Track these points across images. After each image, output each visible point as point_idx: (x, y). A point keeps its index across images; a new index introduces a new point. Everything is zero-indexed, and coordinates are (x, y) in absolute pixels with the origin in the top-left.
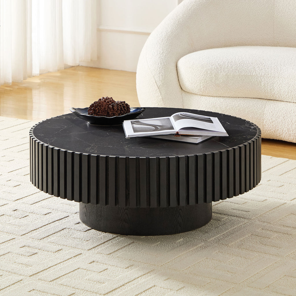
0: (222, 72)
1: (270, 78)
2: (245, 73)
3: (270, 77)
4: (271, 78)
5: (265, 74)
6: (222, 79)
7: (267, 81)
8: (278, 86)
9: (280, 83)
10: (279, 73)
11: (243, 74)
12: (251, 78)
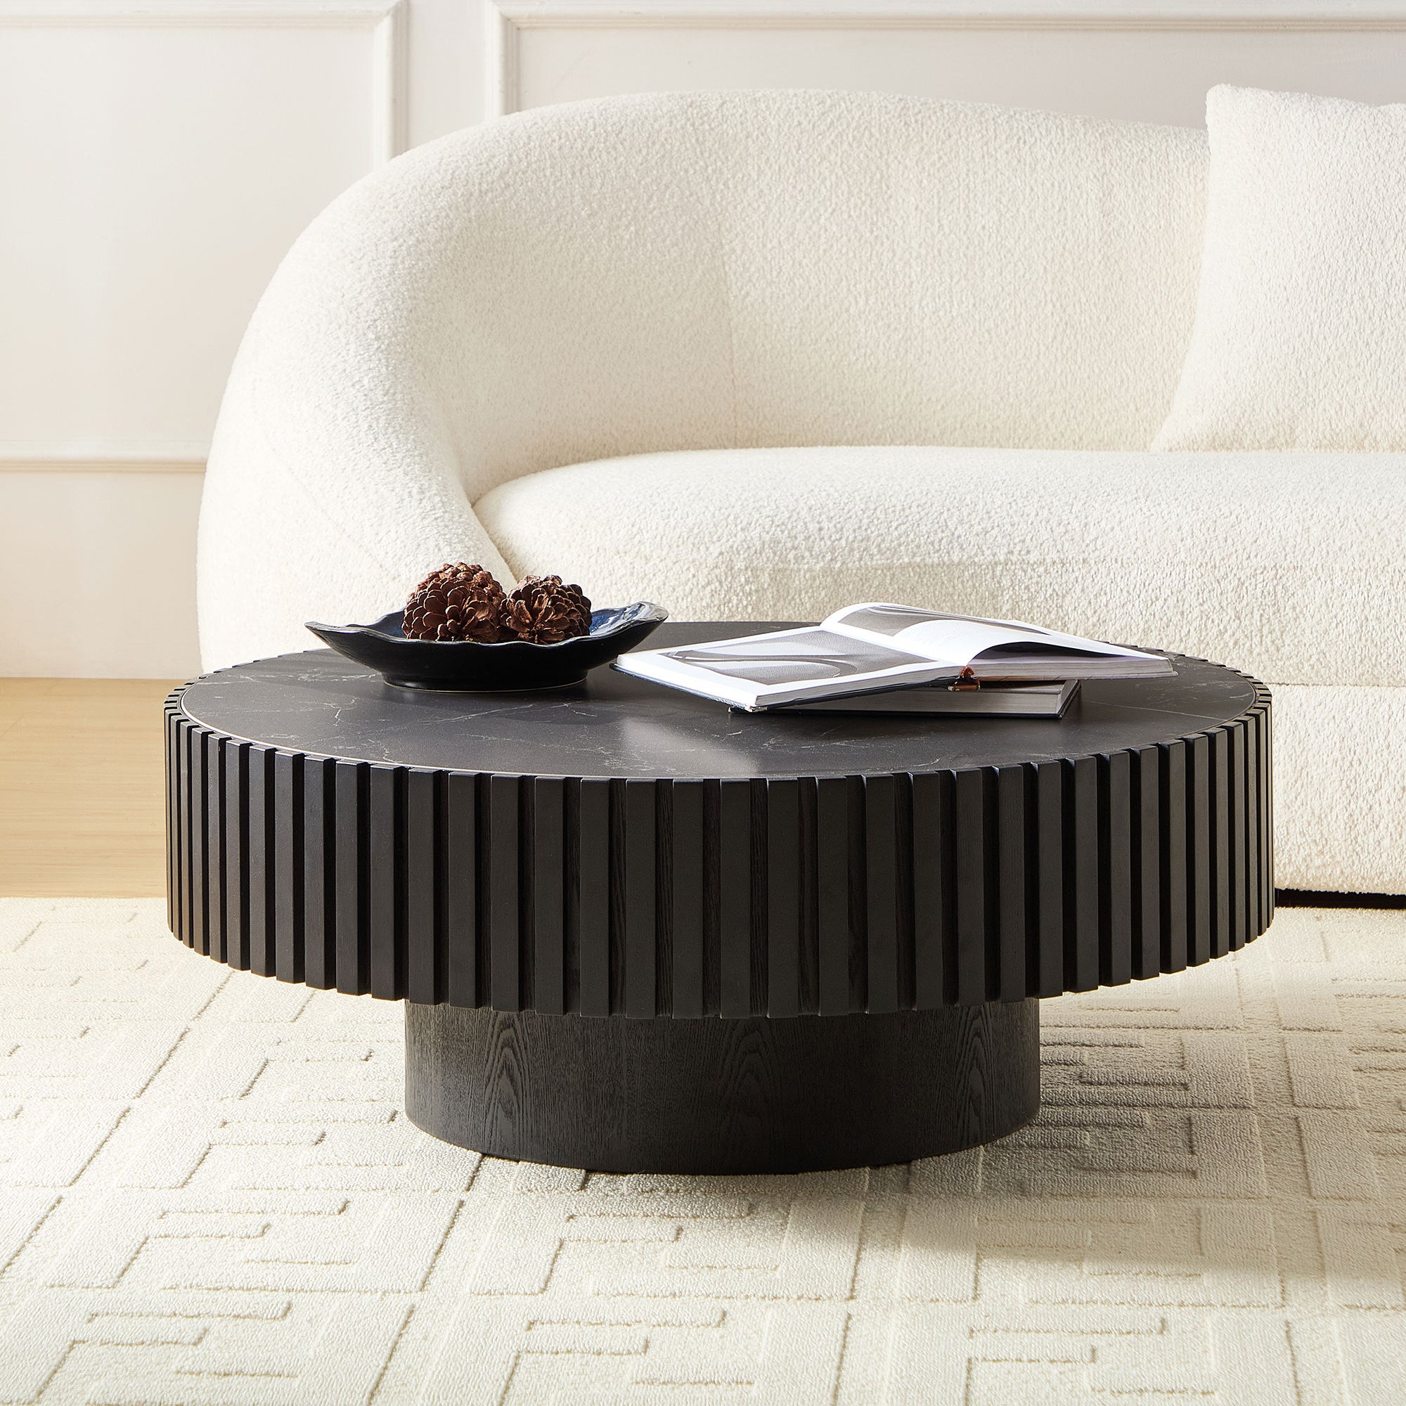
0: (803, 558)
1: (1042, 569)
2: (914, 555)
3: (1042, 563)
4: (1046, 570)
5: (1012, 552)
6: (807, 592)
7: (1027, 588)
8: (1086, 603)
9: (1097, 588)
10: (1077, 538)
11: (906, 560)
12: (945, 579)
